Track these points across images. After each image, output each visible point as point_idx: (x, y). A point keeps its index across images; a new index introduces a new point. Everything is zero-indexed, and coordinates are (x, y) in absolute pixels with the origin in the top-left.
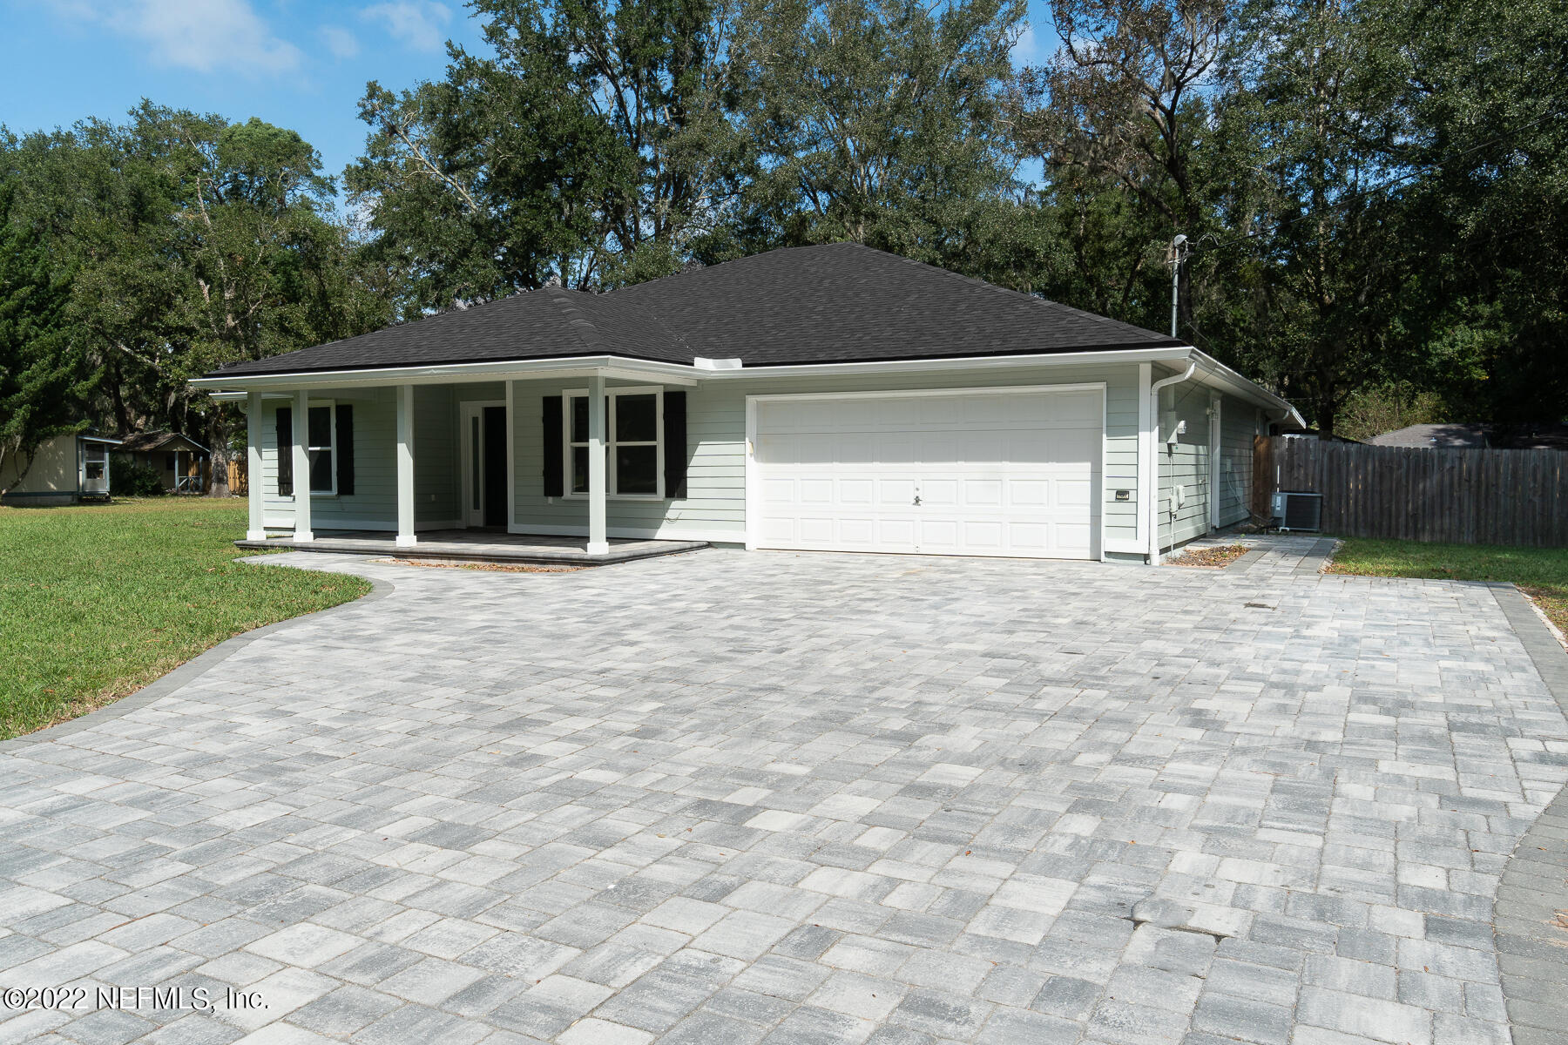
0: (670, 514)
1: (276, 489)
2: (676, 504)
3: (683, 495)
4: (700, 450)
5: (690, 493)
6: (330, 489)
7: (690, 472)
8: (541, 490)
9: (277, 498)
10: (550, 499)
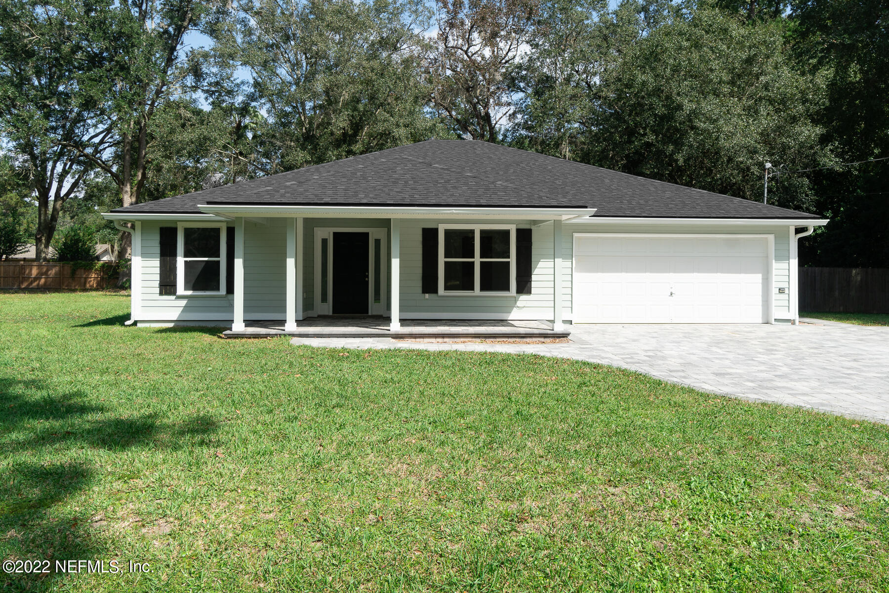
0: (519, 304)
1: (158, 290)
2: (523, 297)
3: (529, 292)
4: (540, 264)
5: (533, 292)
6: (218, 289)
7: (534, 277)
8: (420, 290)
9: (158, 297)
10: (427, 295)
